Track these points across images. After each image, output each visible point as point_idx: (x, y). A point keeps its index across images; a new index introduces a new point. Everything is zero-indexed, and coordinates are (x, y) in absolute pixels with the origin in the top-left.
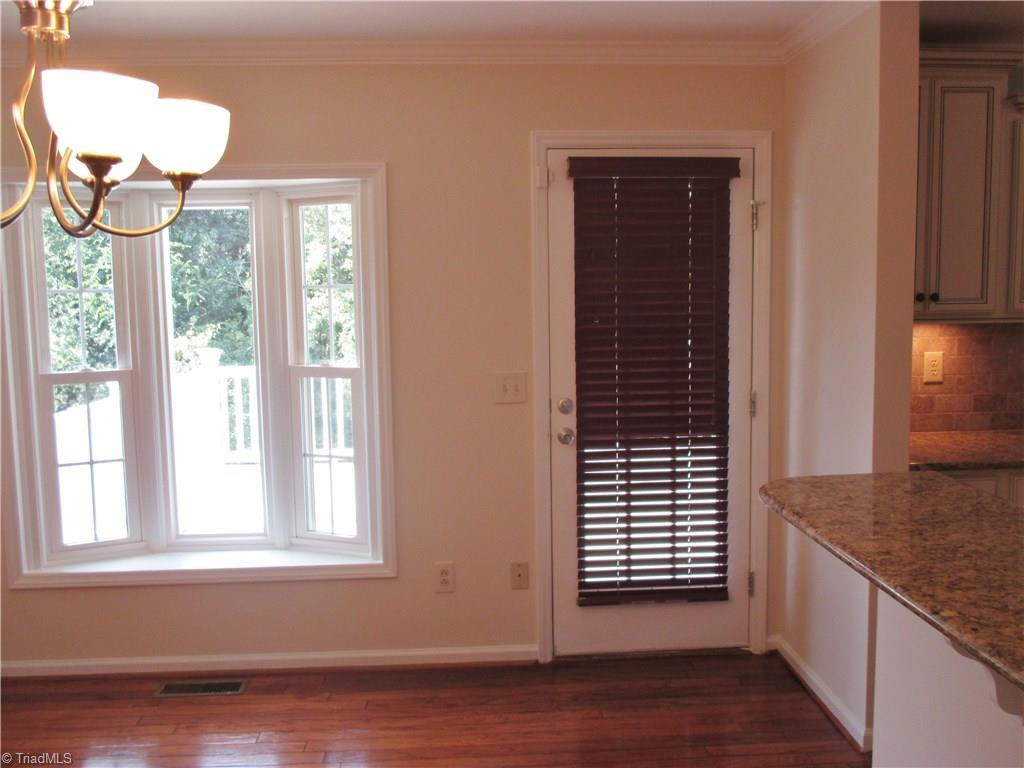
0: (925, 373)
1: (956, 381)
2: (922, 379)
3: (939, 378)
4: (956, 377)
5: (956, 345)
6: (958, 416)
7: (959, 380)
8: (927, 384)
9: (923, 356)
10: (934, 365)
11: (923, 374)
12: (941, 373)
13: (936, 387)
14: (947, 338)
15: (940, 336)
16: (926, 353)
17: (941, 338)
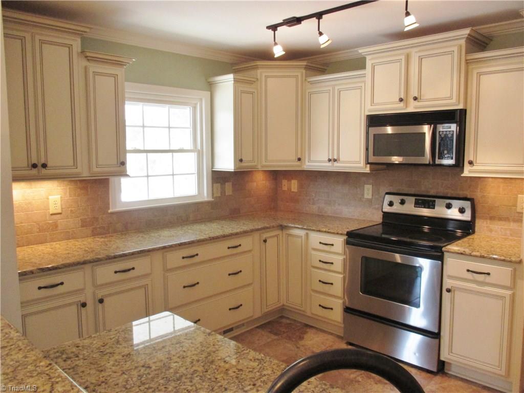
0: (50, 208)
1: (69, 212)
2: (49, 212)
3: (59, 211)
4: (70, 209)
5: (68, 191)
6: (72, 231)
7: (71, 211)
8: (52, 215)
9: (48, 199)
10: (55, 204)
11: (49, 209)
12: (60, 208)
13: (59, 216)
14: (62, 188)
15: (58, 186)
16: (50, 197)
17: (59, 188)
